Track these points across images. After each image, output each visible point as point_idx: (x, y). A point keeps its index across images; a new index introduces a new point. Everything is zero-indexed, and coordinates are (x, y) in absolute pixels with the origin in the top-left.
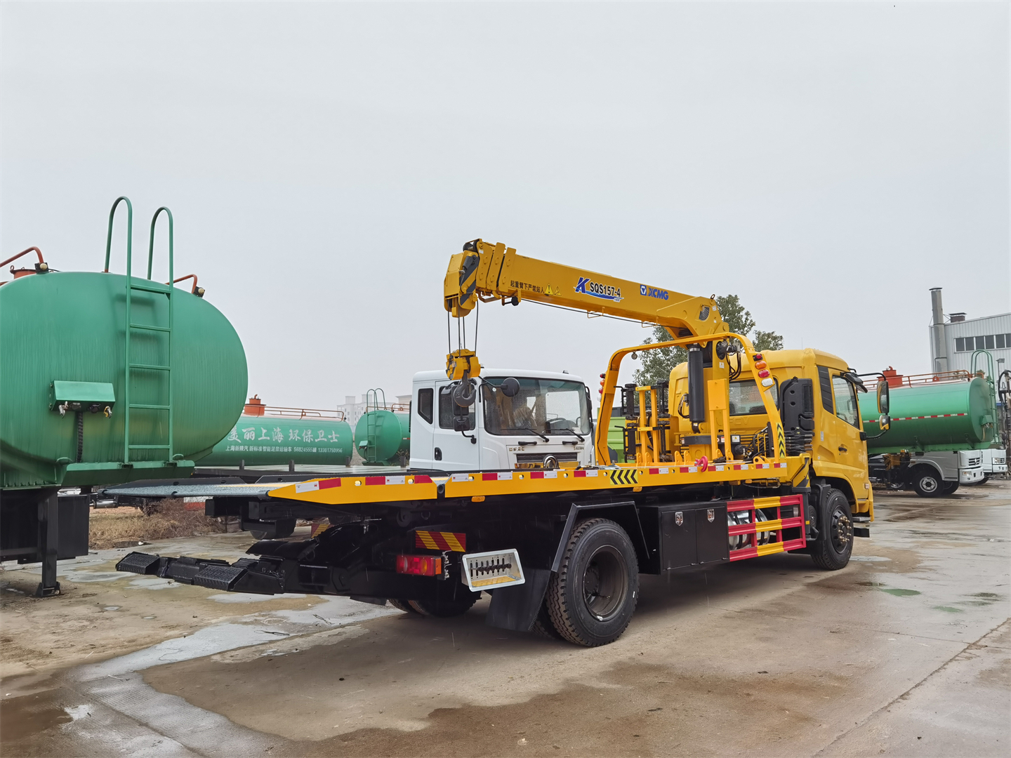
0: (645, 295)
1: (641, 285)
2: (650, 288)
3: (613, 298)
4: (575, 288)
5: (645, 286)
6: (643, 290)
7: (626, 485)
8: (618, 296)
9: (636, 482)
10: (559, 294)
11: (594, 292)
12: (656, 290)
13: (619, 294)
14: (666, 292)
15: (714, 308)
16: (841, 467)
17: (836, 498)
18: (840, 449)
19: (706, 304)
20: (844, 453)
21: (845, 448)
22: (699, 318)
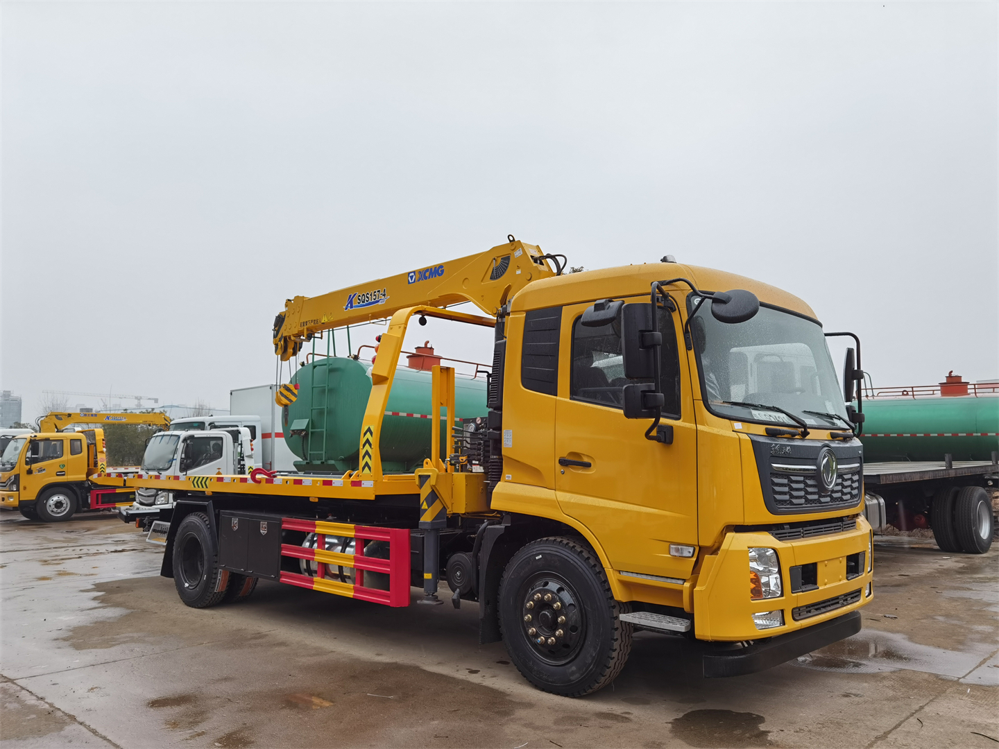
0: (415, 281)
1: (409, 273)
2: (420, 272)
3: (378, 301)
4: (344, 307)
5: (414, 272)
6: (412, 277)
7: (201, 489)
8: (383, 297)
9: (207, 487)
10: (332, 318)
11: (361, 303)
12: (427, 270)
13: (384, 295)
14: (441, 266)
15: (518, 253)
16: (562, 496)
17: (538, 555)
18: (564, 462)
19: (504, 253)
20: (581, 471)
21: (586, 460)
22: (491, 278)
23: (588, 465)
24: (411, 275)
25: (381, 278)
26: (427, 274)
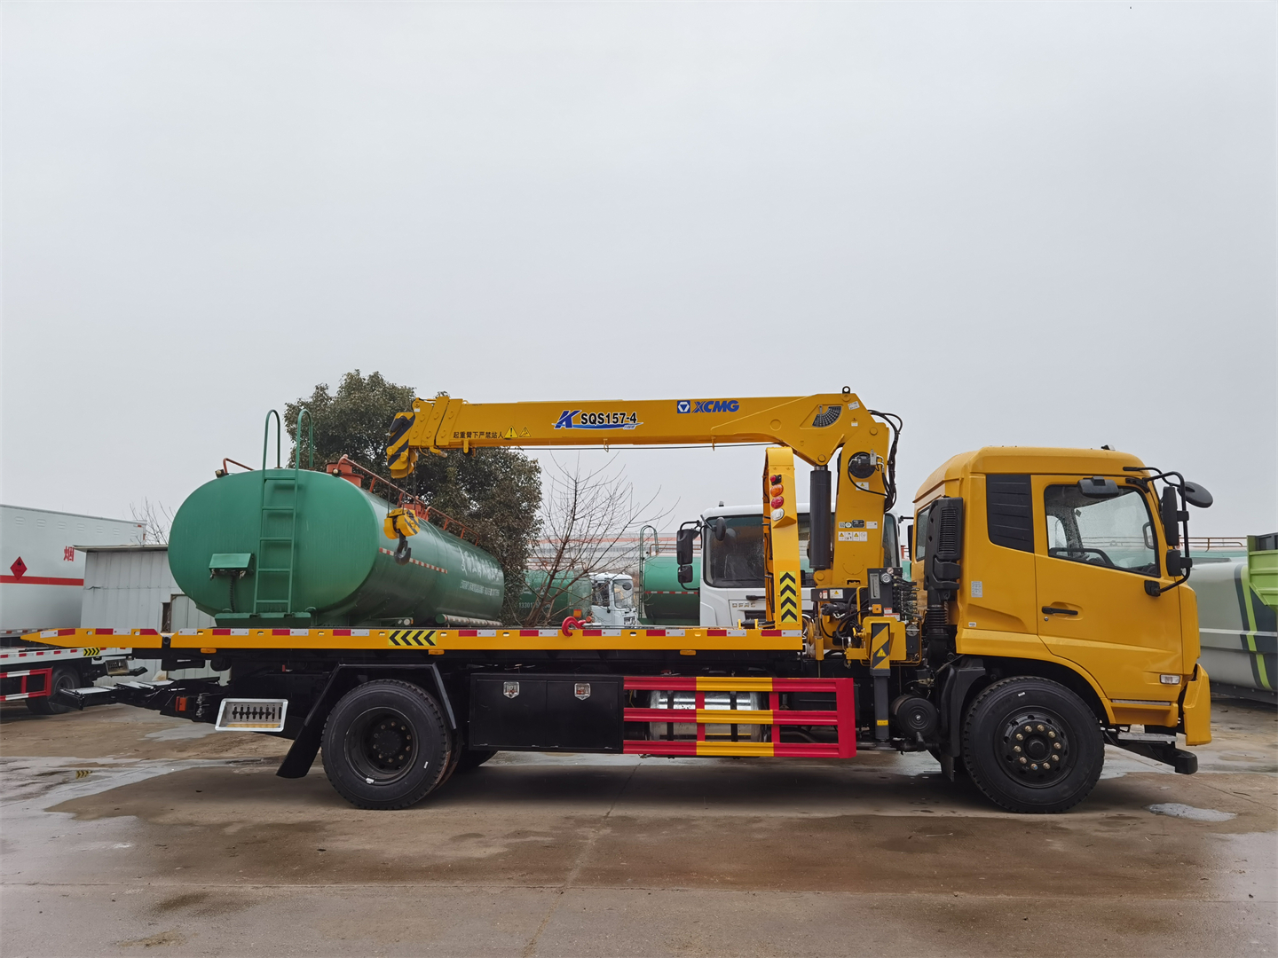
0: (689, 411)
1: (679, 402)
2: (698, 402)
3: (623, 426)
4: (555, 425)
5: (688, 402)
6: (684, 407)
7: (416, 647)
8: (632, 422)
10: (528, 435)
11: (588, 423)
12: (711, 402)
13: (634, 420)
14: (734, 401)
15: (853, 406)
16: (1048, 640)
17: (1021, 692)
18: (1046, 611)
19: (835, 402)
20: (1067, 619)
21: (1071, 608)
22: (814, 425)
23: (1074, 613)
24: (681, 403)
25: (624, 400)
26: (711, 407)
